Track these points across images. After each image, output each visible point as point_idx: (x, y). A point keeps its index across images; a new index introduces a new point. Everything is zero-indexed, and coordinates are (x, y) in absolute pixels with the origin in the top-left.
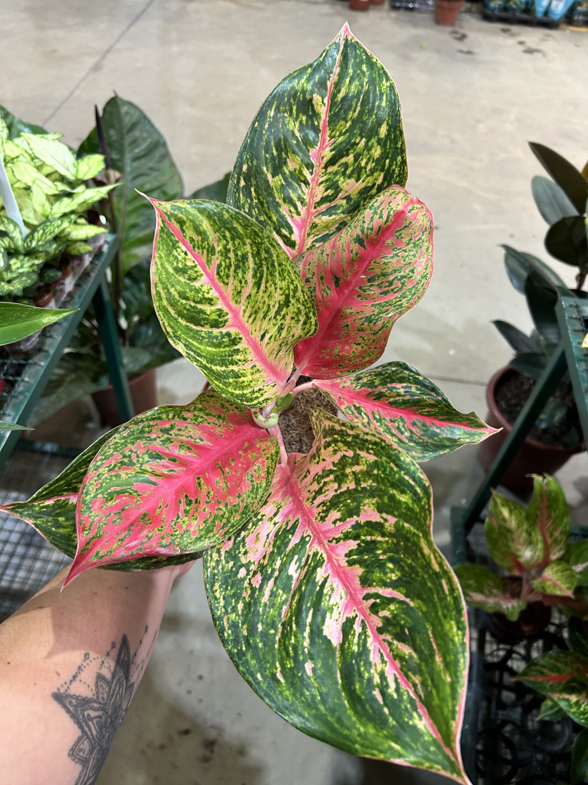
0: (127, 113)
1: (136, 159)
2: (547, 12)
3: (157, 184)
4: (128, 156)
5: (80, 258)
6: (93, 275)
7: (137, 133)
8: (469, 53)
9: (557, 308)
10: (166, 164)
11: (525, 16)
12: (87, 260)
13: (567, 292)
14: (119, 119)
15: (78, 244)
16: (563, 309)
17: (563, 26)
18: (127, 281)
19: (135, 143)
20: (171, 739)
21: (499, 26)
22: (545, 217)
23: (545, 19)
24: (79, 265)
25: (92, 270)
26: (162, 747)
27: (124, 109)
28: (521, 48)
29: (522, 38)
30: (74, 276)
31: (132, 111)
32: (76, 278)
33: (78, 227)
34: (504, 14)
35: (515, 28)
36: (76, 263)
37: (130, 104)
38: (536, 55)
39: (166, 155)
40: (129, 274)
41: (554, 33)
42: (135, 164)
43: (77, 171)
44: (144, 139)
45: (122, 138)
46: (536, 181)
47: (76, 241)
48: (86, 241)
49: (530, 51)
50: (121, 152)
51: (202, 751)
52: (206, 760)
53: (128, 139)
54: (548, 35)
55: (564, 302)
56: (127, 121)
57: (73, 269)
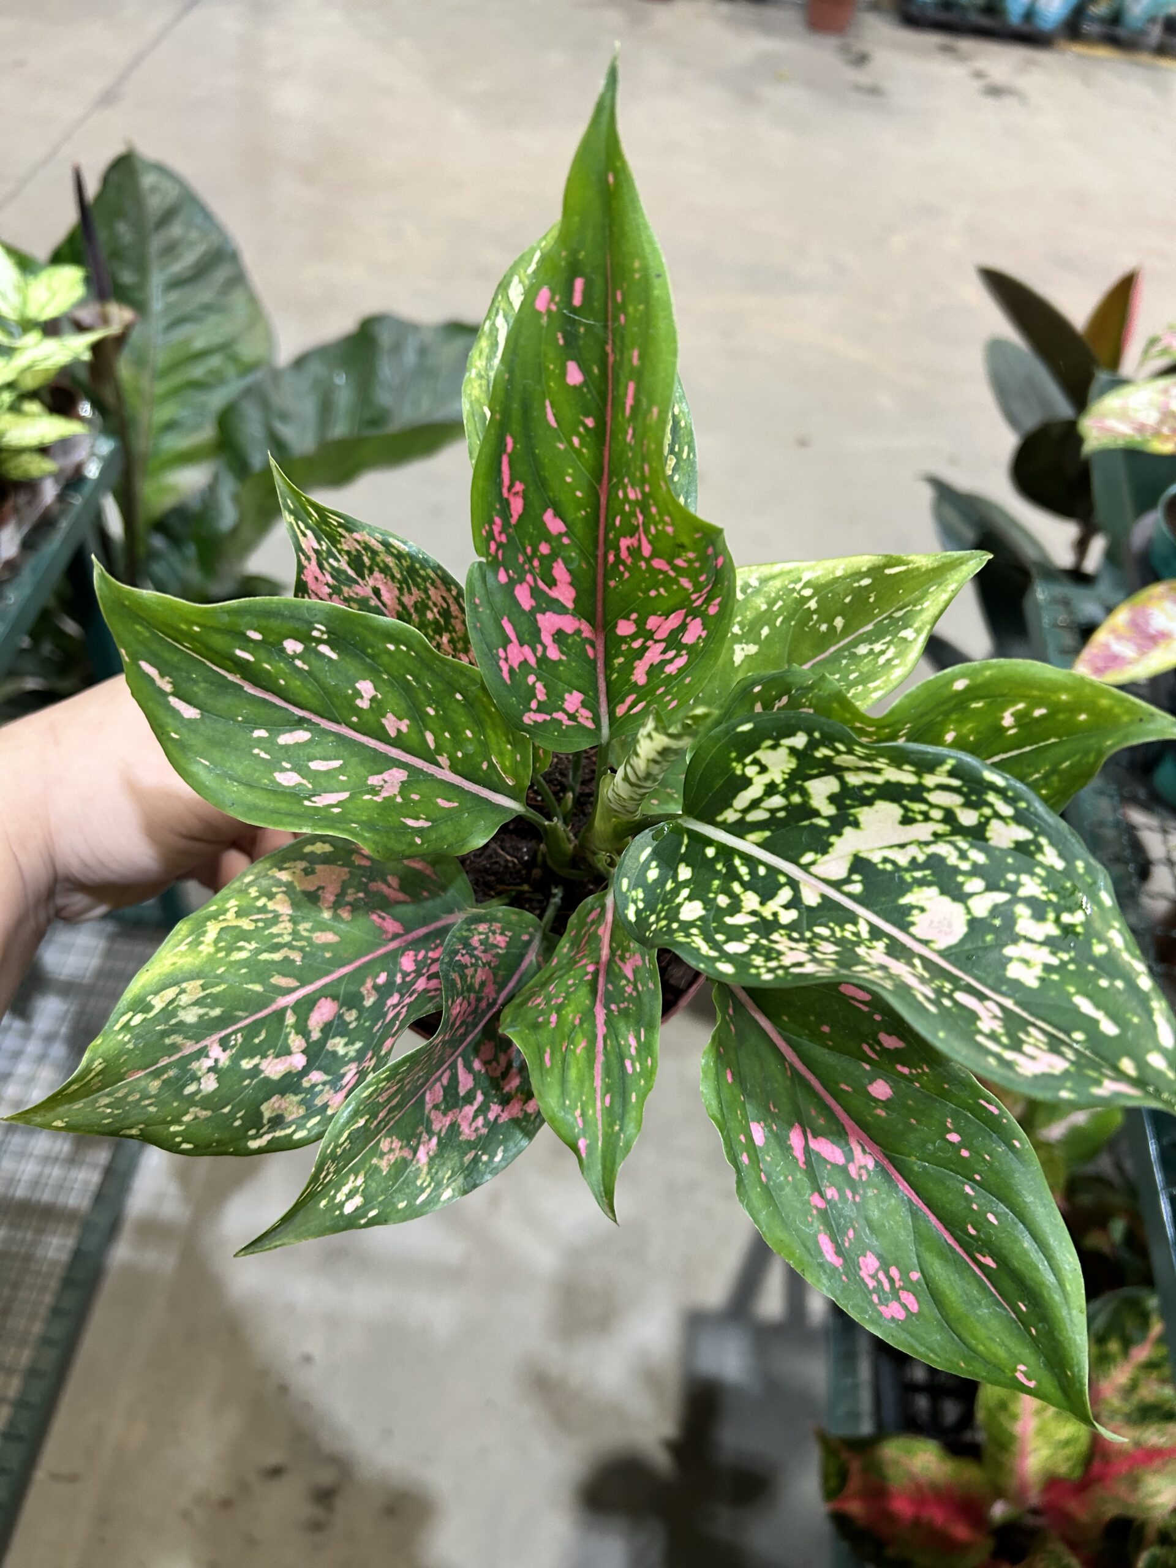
0: (154, 189)
1: (176, 284)
2: (1029, 15)
3: (217, 339)
4: (157, 279)
5: (31, 486)
6: (64, 524)
7: (176, 230)
8: (874, 91)
9: (1028, 606)
10: (237, 298)
11: (985, 21)
12: (49, 492)
13: (1052, 574)
14: (138, 198)
15: (25, 458)
16: (1037, 606)
17: (1063, 44)
18: (158, 542)
19: (171, 250)
20: (243, 1487)
21: (933, 39)
22: (1012, 419)
23: (1026, 28)
24: (30, 503)
25: (63, 512)
26: (226, 1504)
27: (148, 180)
28: (977, 84)
29: (981, 64)
30: (20, 524)
31: (167, 185)
32: (25, 529)
33: (23, 421)
34: (944, 16)
35: (966, 45)
36: (22, 499)
37: (161, 169)
38: (1008, 101)
39: (238, 279)
40: (161, 526)
41: (1043, 57)
42: (174, 296)
43: (25, 303)
44: (191, 244)
45: (142, 239)
46: (996, 349)
47: (19, 451)
48: (44, 450)
49: (995, 91)
50: (142, 269)
51: (308, 1510)
52: (316, 1526)
53: (156, 243)
54: (1031, 62)
55: (1041, 593)
56: (155, 204)
57: (16, 510)
